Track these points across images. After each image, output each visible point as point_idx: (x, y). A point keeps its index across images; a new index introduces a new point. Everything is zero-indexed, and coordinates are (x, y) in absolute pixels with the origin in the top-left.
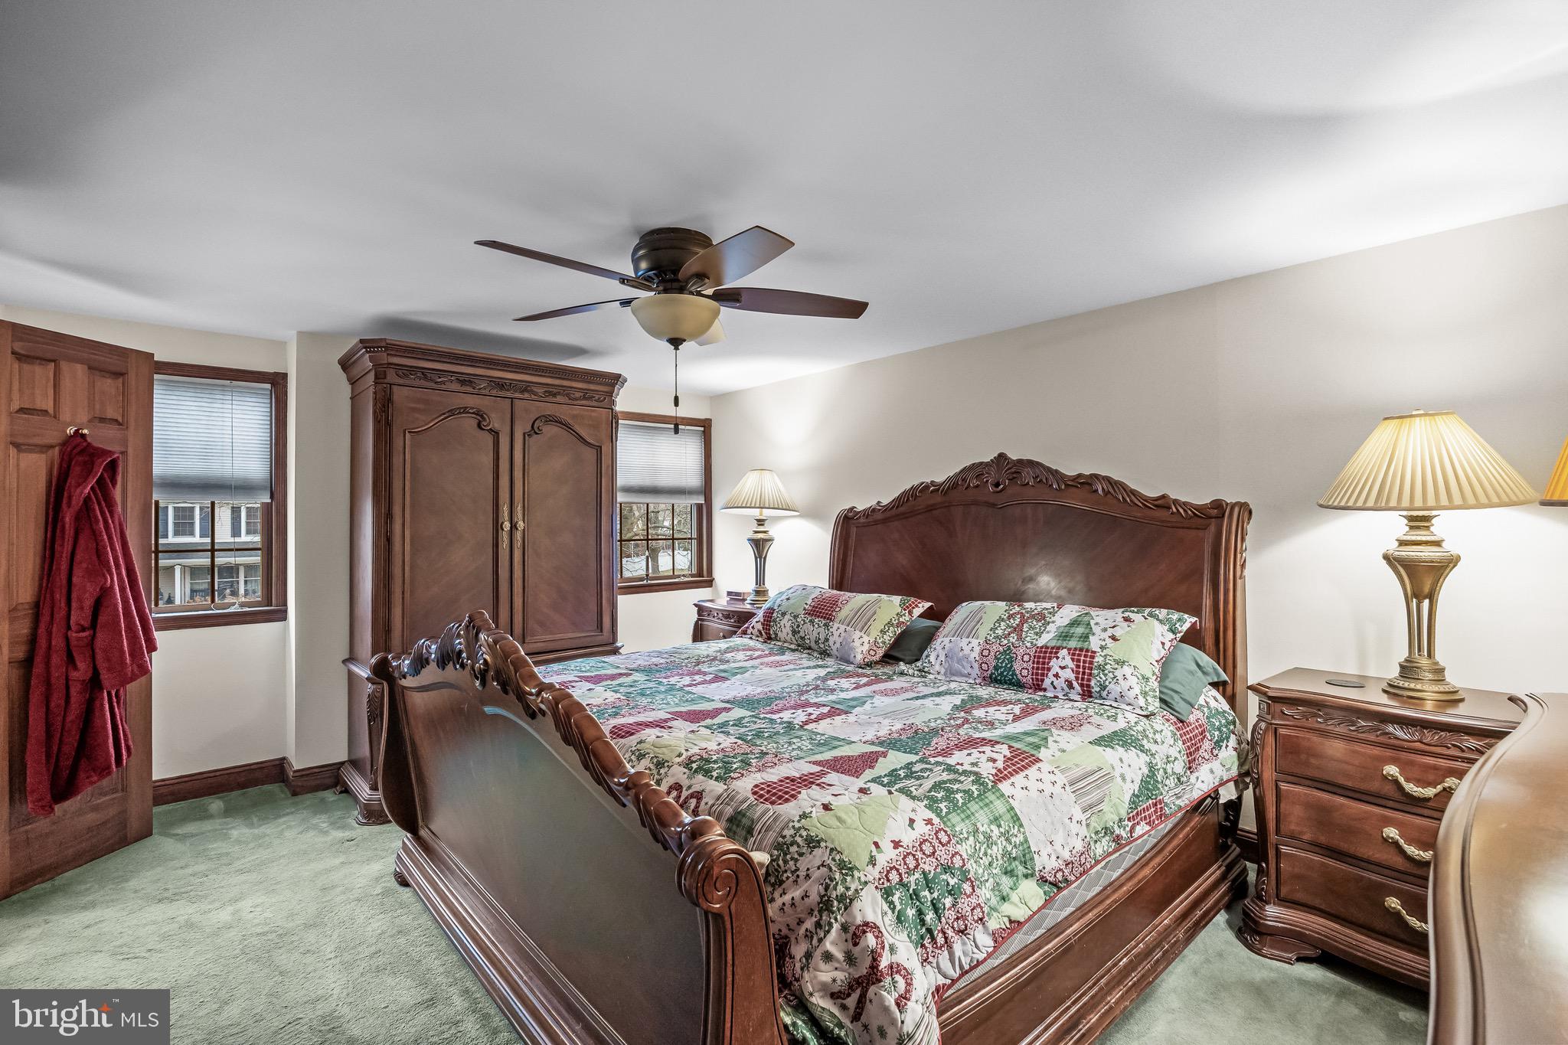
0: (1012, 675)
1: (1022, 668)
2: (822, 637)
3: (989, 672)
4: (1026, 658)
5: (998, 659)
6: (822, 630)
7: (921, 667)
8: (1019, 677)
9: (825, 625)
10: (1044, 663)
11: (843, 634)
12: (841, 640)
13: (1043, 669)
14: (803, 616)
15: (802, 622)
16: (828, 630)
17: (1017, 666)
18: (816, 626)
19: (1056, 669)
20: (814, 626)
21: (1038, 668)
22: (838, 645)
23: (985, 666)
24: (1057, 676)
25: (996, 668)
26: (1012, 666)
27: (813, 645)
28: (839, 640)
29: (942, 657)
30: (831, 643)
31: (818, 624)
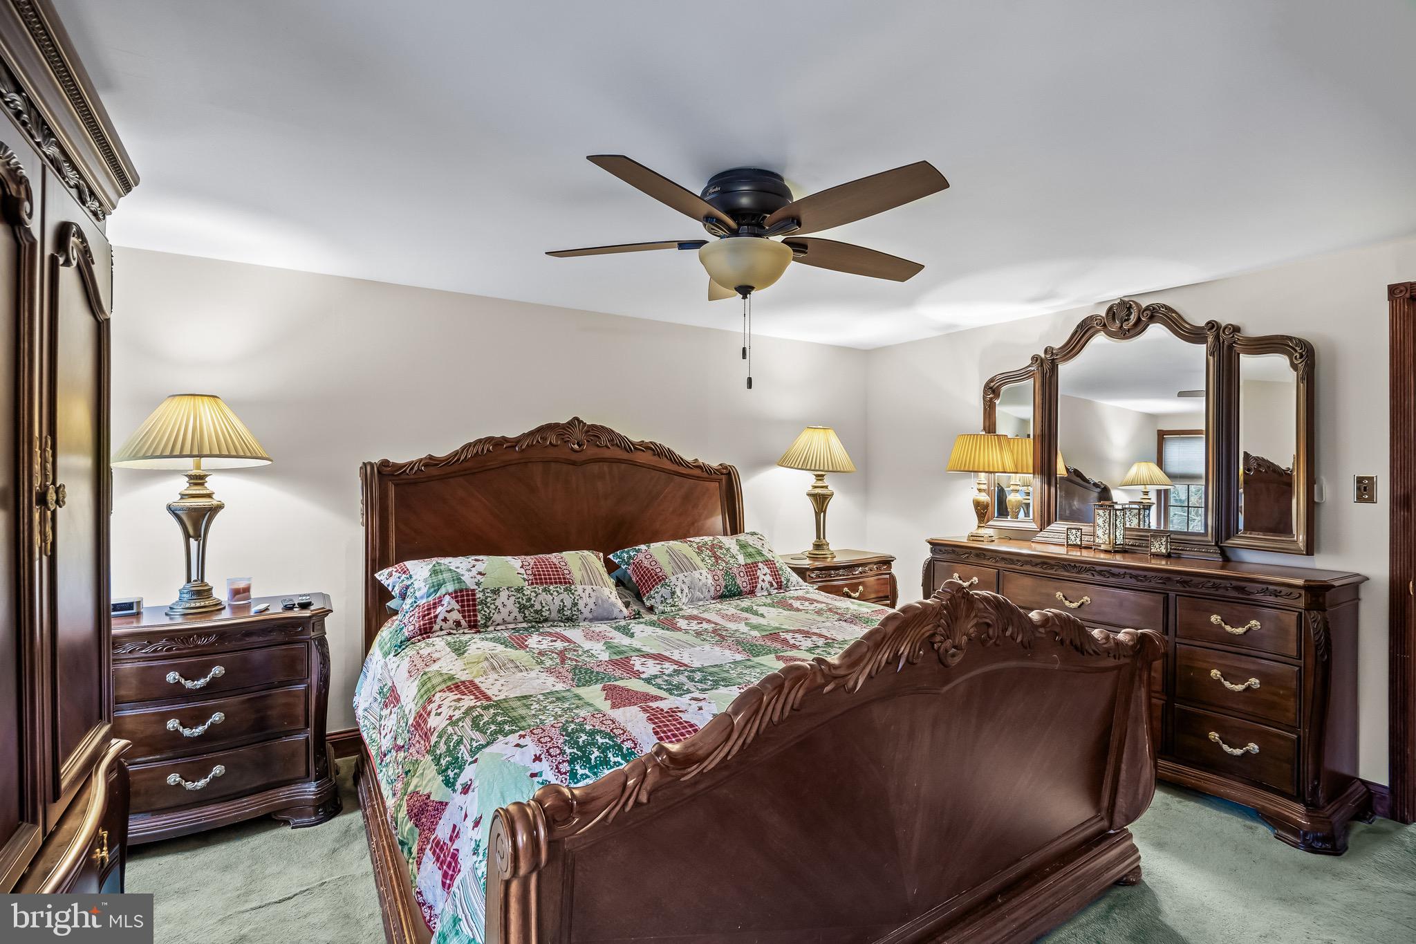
0: (737, 589)
1: (742, 582)
2: (568, 603)
3: (721, 591)
4: (742, 574)
5: (726, 580)
6: (565, 596)
7: (673, 603)
8: (742, 588)
9: (566, 590)
10: (754, 575)
11: (593, 594)
12: (593, 600)
13: (755, 578)
14: (529, 587)
15: (533, 594)
16: (573, 594)
17: (739, 581)
18: (555, 593)
19: (762, 577)
20: (552, 594)
21: (752, 579)
22: (591, 606)
23: (718, 588)
24: (763, 581)
25: (726, 587)
26: (735, 582)
27: (554, 615)
28: (591, 602)
29: (686, 590)
30: (581, 605)
31: (558, 592)
